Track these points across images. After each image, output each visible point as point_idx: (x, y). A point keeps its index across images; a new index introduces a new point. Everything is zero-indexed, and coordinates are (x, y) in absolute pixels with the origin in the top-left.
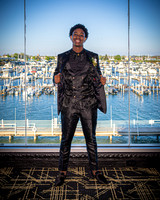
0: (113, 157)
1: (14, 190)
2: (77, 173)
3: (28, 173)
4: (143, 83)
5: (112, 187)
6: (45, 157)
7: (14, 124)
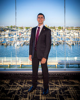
0: (58, 75)
1: (11, 91)
2: (41, 82)
3: (17, 82)
4: (72, 40)
5: (57, 89)
6: (25, 75)
7: (11, 59)
